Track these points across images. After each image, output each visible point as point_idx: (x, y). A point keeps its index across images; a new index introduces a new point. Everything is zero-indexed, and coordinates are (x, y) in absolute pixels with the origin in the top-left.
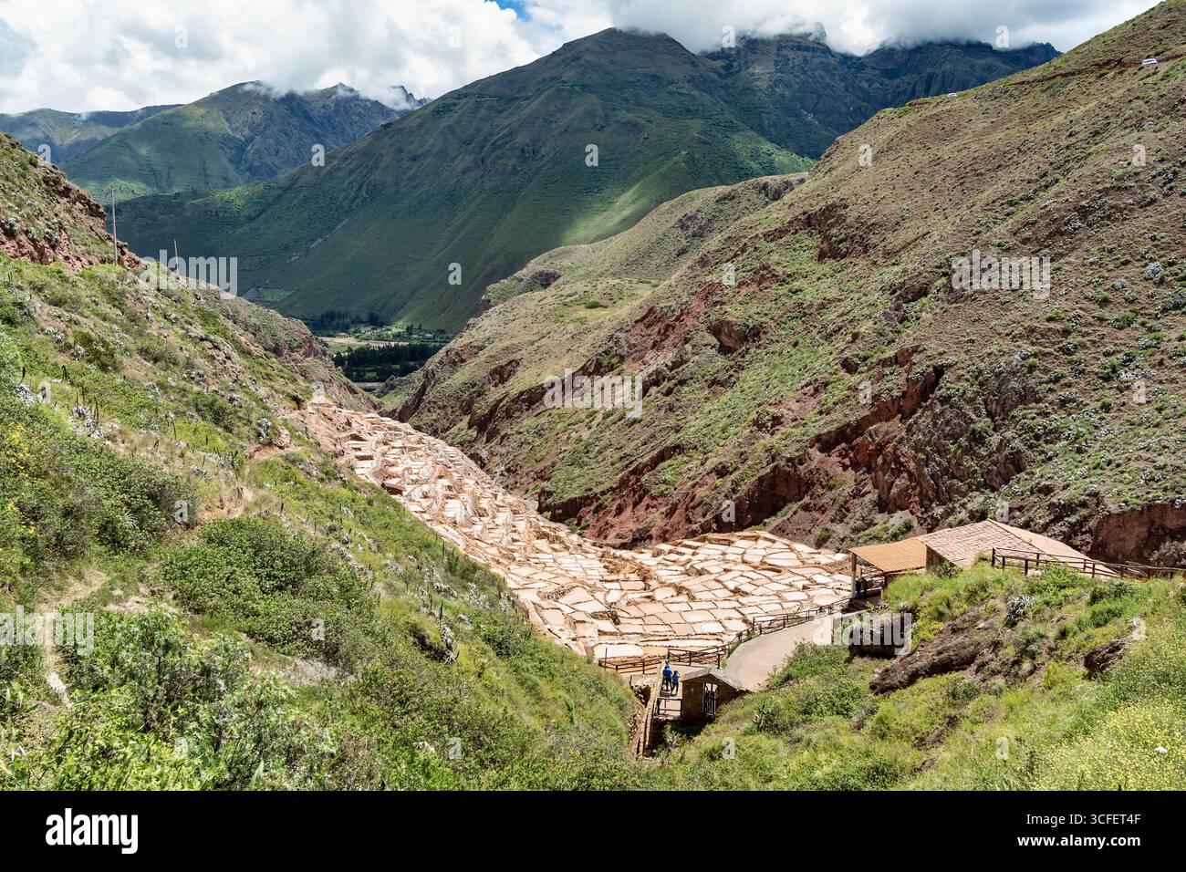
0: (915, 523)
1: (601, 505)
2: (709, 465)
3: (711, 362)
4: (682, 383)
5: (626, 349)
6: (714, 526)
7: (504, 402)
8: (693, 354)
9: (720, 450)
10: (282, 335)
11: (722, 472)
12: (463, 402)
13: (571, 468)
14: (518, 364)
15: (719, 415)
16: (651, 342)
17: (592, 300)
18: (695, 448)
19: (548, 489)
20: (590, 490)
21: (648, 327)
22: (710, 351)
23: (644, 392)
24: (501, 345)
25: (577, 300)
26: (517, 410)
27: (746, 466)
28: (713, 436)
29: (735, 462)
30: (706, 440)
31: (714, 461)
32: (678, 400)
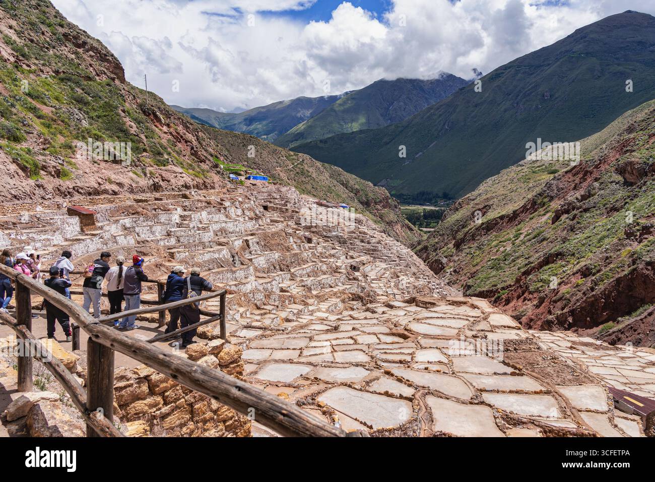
1: (499, 297)
2: (578, 267)
3: (613, 194)
4: (586, 210)
5: (555, 191)
6: (570, 320)
7: (473, 230)
8: (600, 189)
9: (591, 255)
10: (371, 195)
11: (586, 273)
12: (453, 232)
13: (490, 271)
14: (490, 207)
15: (601, 230)
16: (573, 185)
17: (553, 168)
18: (573, 255)
19: (469, 284)
20: (495, 286)
21: (574, 175)
22: (614, 186)
23: (556, 218)
24: (485, 197)
25: (542, 169)
26: (478, 235)
27: (608, 269)
28: (589, 245)
29: (599, 265)
30: (584, 248)
31: (583, 264)
32: (578, 223)
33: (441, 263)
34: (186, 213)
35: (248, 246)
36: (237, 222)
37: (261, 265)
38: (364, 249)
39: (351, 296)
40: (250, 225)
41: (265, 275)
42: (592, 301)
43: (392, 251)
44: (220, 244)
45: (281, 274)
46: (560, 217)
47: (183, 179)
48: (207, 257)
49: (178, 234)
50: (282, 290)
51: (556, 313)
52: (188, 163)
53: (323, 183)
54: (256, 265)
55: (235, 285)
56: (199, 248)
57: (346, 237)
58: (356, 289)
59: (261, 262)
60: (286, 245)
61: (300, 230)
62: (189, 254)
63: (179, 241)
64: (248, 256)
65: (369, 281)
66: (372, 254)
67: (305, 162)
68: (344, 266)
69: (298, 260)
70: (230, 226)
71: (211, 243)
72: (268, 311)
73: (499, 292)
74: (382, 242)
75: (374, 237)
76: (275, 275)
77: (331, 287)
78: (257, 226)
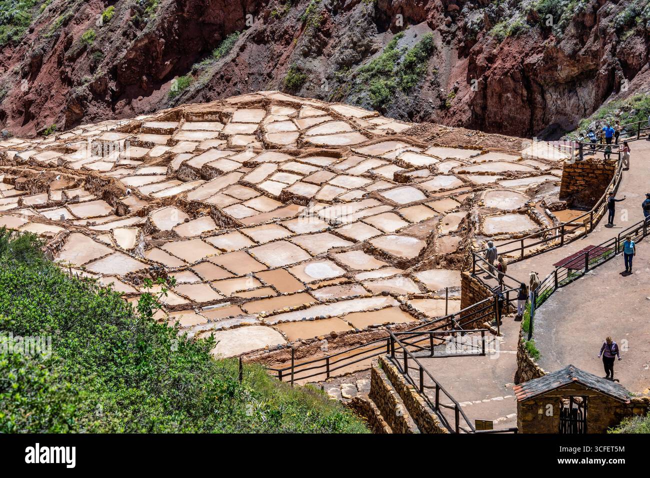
0: (439, 42)
6: (113, 86)
42: (146, 45)
51: (84, 79)
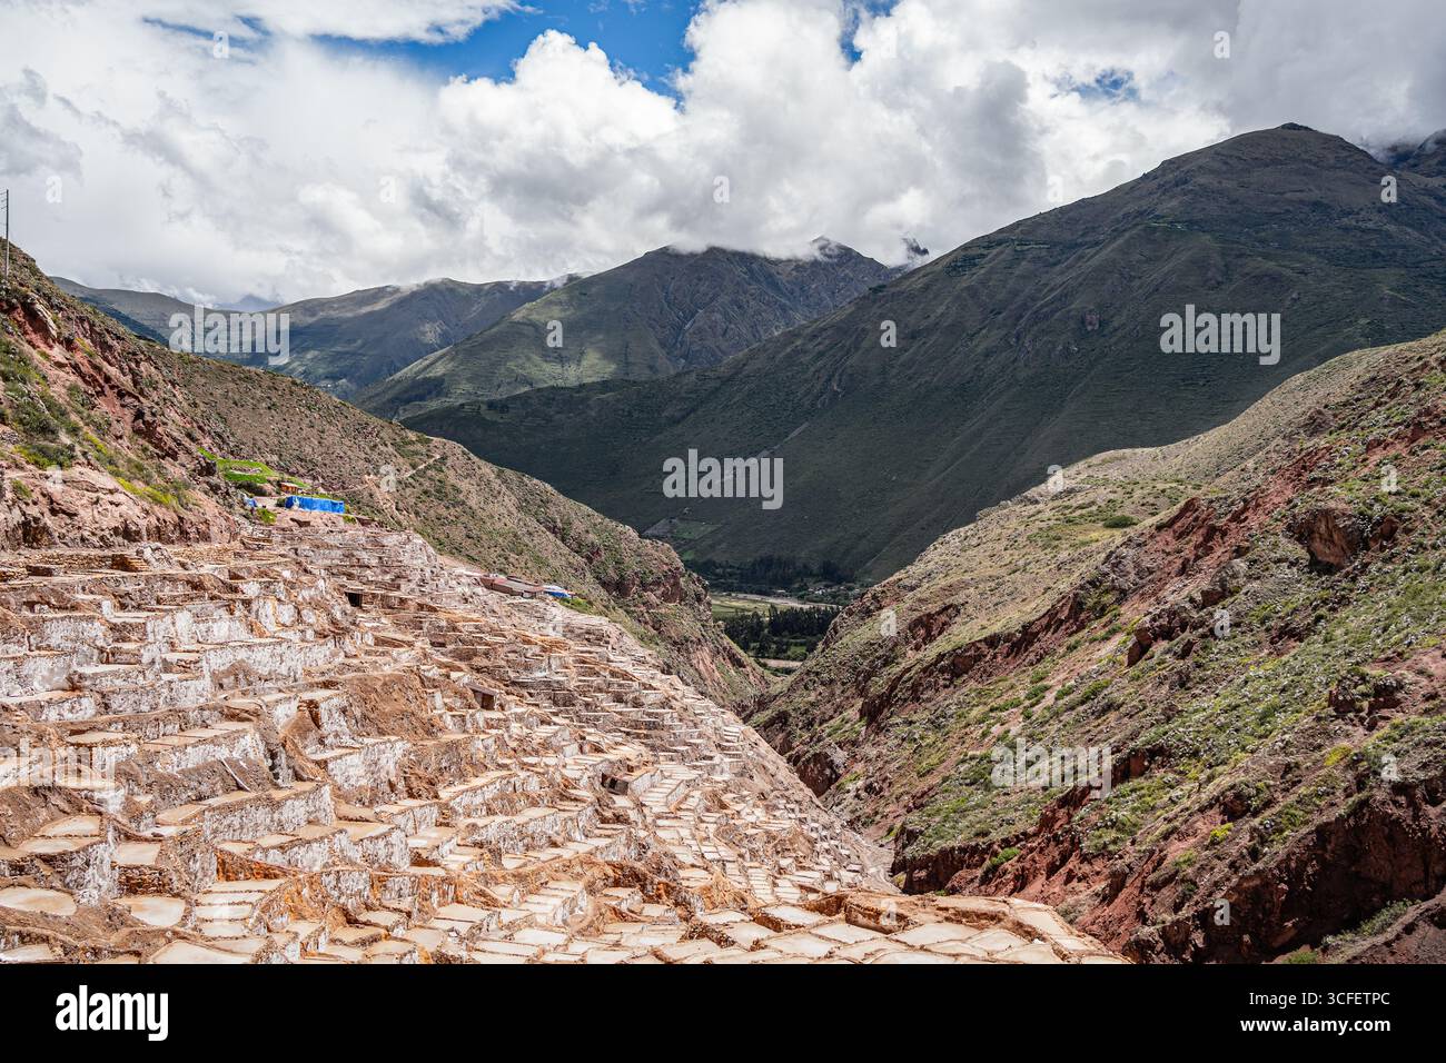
1: (995, 868)
2: (1211, 790)
3: (1284, 592)
5: (1132, 577)
6: (1199, 939)
7: (913, 672)
8: (1250, 578)
9: (1244, 759)
10: (631, 563)
11: (1234, 807)
12: (858, 675)
13: (967, 791)
14: (958, 611)
15: (1263, 688)
16: (1178, 563)
17: (1119, 514)
18: (1195, 754)
19: (910, 827)
20: (985, 834)
21: (1180, 536)
22: (1286, 572)
23: (1139, 651)
24: (943, 583)
25: (1091, 514)
26: (929, 686)
27: (1292, 798)
28: (1237, 730)
29: (1268, 787)
30: (1222, 737)
31: (1224, 781)
32: (1199, 666)
33: (831, 765)
34: (129, 617)
35: (316, 719)
36: (285, 645)
37: (352, 781)
38: (624, 723)
39: (610, 872)
40: (322, 655)
41: (366, 813)
42: (1256, 888)
43: (702, 728)
44: (233, 716)
45: (412, 809)
46: (1150, 646)
47: (116, 511)
48: (194, 758)
49: (106, 685)
50: (418, 861)
51: (1160, 918)
52: (130, 461)
53: (498, 526)
54: (339, 780)
55: (281, 847)
56: (170, 727)
57: (572, 685)
58: (624, 851)
59: (352, 772)
60: (424, 715)
61: (460, 669)
62: (140, 750)
63: (107, 706)
64: (313, 752)
65: (649, 820)
66: (647, 736)
67: (449, 463)
68: (584, 781)
69: (458, 763)
70: (262, 660)
71: (206, 713)
72: (383, 932)
73: (995, 854)
74: (674, 703)
75: (651, 687)
76: (395, 809)
77: (554, 844)
78: (341, 659)
